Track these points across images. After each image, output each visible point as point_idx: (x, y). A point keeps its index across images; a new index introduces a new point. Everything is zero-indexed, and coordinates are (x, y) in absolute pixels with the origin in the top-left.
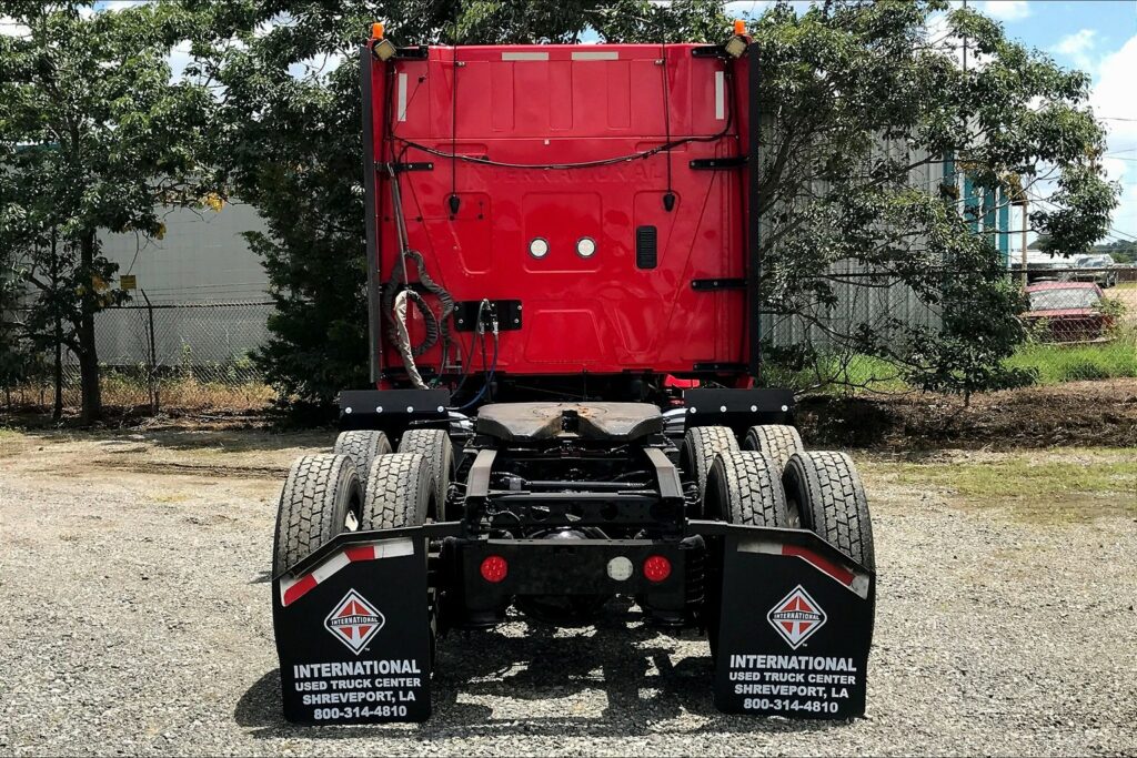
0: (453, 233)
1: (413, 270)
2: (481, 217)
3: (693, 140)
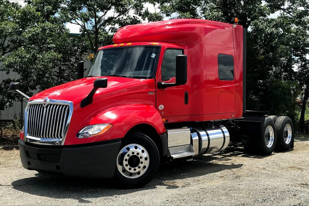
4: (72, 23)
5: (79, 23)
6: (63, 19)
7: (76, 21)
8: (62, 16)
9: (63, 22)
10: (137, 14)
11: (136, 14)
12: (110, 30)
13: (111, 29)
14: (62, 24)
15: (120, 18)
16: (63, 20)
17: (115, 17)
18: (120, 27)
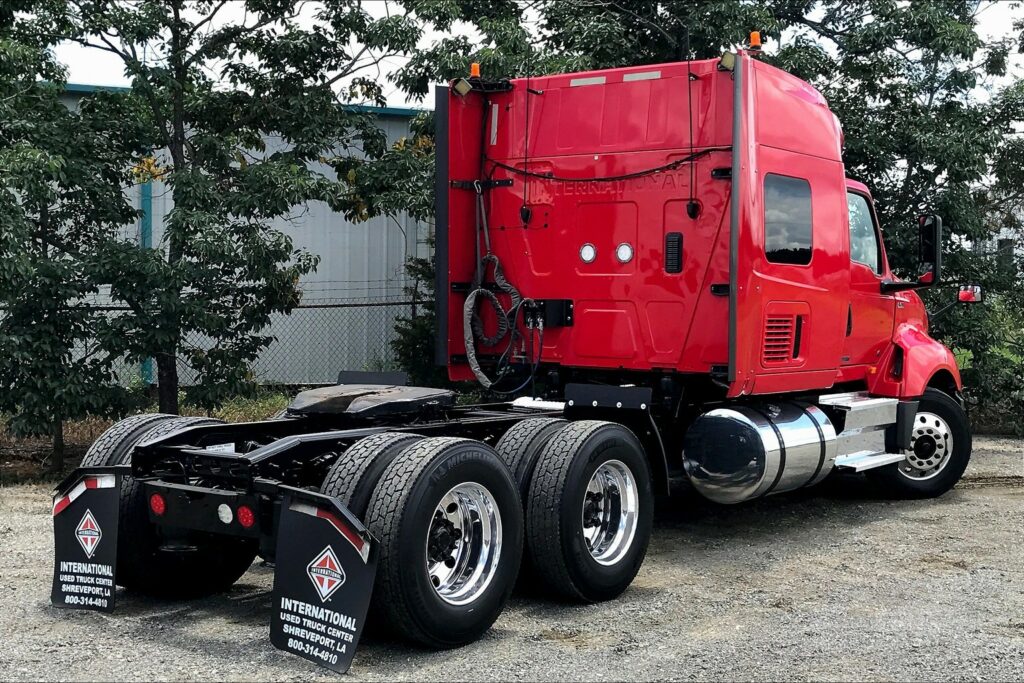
0: (526, 240)
1: (488, 273)
2: (546, 226)
3: (714, 150)
4: (87, 44)
5: (113, 44)
6: (47, 30)
7: (103, 38)
8: (45, 17)
9: (46, 40)
10: (328, 18)
11: (322, 18)
12: (228, 74)
13: (230, 70)
14: (45, 46)
15: (265, 32)
16: (46, 33)
17: (248, 25)
18: (263, 62)
